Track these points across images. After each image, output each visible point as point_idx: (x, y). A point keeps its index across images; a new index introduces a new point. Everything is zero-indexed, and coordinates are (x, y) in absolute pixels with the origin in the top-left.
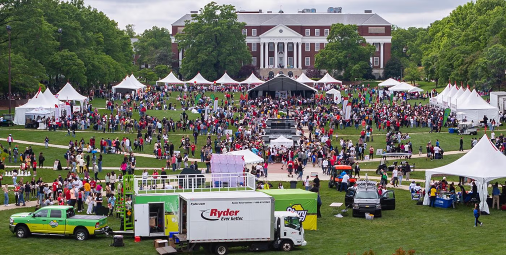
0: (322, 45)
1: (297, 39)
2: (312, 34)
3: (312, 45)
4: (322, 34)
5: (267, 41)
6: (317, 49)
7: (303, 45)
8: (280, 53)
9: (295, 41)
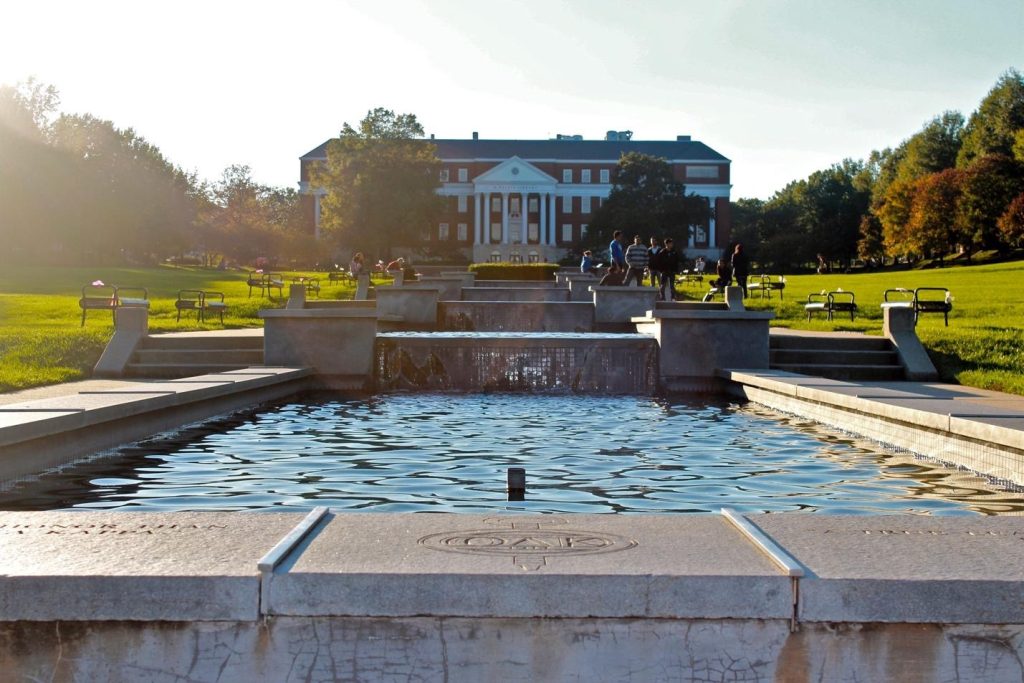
0: (594, 200)
1: (546, 185)
2: (577, 179)
3: (577, 201)
4: (595, 179)
5: (488, 190)
6: (586, 209)
7: (559, 200)
8: (513, 216)
9: (542, 190)
